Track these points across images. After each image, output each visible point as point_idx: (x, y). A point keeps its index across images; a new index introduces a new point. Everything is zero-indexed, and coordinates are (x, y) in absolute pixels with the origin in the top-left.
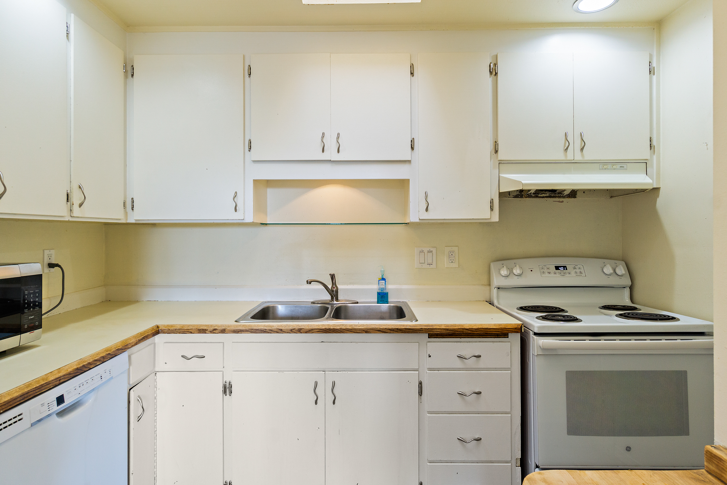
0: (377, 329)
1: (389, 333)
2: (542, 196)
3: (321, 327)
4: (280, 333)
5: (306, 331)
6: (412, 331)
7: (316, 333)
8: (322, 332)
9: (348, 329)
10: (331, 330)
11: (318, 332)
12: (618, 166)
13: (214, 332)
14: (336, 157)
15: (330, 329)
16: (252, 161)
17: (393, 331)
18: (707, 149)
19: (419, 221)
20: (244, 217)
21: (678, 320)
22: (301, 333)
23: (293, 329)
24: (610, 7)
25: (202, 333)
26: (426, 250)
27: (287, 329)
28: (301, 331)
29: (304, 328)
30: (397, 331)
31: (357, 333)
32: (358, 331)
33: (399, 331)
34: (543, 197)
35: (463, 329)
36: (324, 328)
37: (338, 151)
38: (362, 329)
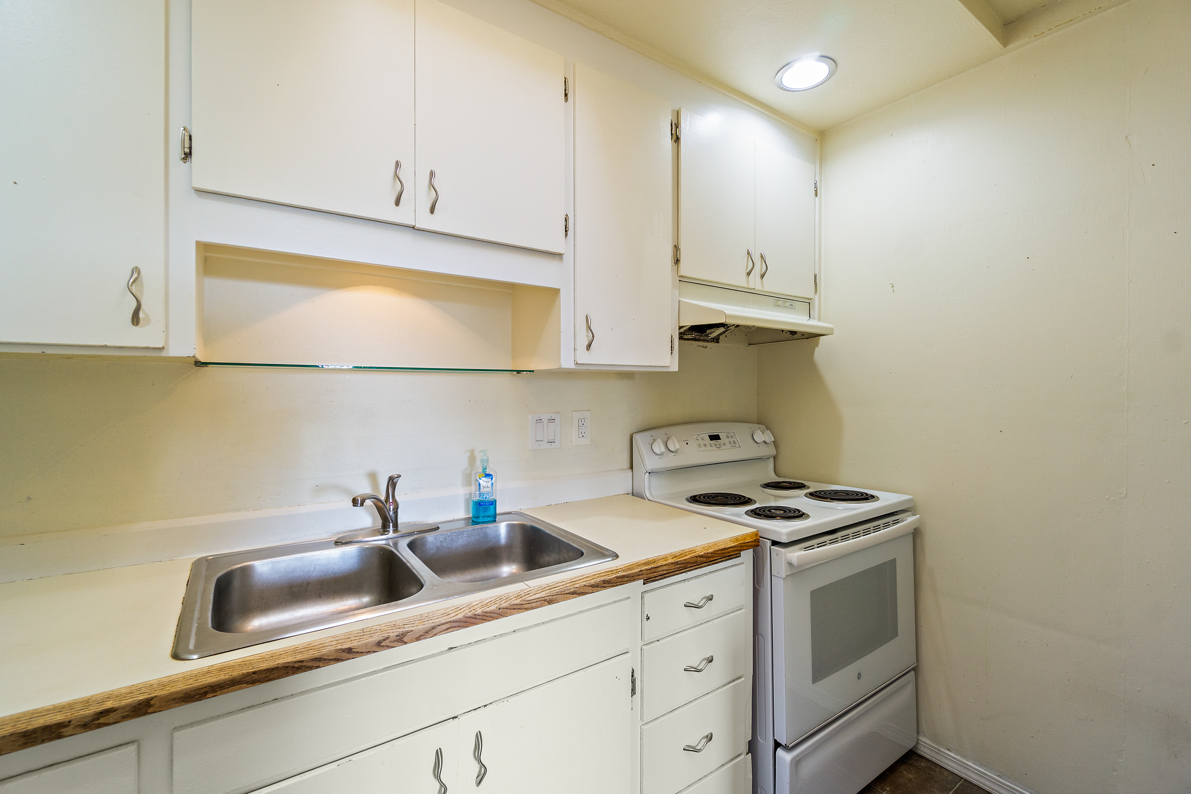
0: (570, 591)
1: (591, 593)
2: (687, 337)
3: (454, 615)
4: (347, 659)
5: (417, 636)
6: (628, 579)
7: (444, 632)
8: (457, 628)
9: (514, 605)
10: (478, 617)
11: (448, 629)
12: (788, 304)
13: (102, 720)
14: (425, 221)
15: (475, 615)
16: (193, 191)
17: (598, 587)
18: (894, 291)
19: (574, 367)
20: (167, 340)
21: (878, 499)
22: (406, 643)
23: (384, 640)
24: (822, 84)
25: (43, 741)
26: (545, 418)
27: (366, 644)
28: (405, 639)
29: (412, 629)
30: (604, 585)
31: (532, 608)
32: (534, 605)
33: (606, 585)
34: (688, 339)
35: (697, 557)
36: (460, 616)
37: (432, 211)
38: (541, 599)
